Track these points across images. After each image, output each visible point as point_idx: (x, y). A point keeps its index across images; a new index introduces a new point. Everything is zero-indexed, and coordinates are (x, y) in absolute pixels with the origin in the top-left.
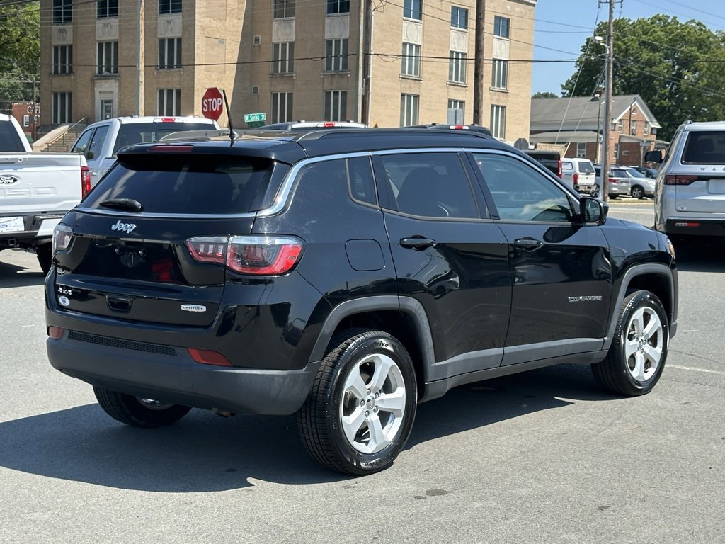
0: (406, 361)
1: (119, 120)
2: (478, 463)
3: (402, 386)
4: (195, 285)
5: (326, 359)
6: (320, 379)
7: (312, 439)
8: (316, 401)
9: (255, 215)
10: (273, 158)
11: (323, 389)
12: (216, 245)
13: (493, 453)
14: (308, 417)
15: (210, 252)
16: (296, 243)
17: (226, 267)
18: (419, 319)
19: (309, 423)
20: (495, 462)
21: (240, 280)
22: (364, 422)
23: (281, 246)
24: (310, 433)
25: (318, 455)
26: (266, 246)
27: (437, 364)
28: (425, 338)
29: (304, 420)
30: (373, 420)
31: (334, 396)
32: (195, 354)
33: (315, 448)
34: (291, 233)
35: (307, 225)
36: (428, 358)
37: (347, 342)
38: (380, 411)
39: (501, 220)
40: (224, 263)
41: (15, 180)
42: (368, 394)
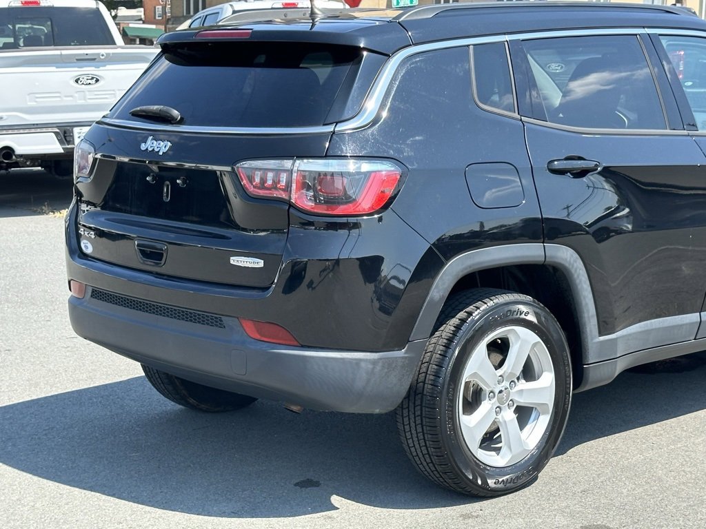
0: (555, 335)
1: (231, 5)
2: (660, 480)
3: (550, 371)
4: (253, 231)
5: (437, 334)
6: (429, 362)
7: (417, 446)
8: (422, 393)
9: (332, 130)
10: (362, 45)
11: (432, 377)
12: (278, 171)
13: (682, 465)
14: (412, 416)
15: (270, 182)
16: (393, 169)
17: (291, 205)
18: (575, 276)
19: (413, 424)
20: (684, 480)
21: (311, 224)
22: (494, 422)
23: (370, 173)
24: (415, 439)
25: (427, 468)
26: (349, 174)
27: (602, 338)
28: (584, 303)
29: (406, 420)
30: (507, 419)
31: (448, 388)
32: (249, 328)
33: (422, 460)
34: (385, 155)
35: (408, 142)
36: (588, 330)
37: (467, 310)
38: (517, 406)
39: (700, 132)
40: (287, 198)
41: (97, 81)
42: (499, 382)
